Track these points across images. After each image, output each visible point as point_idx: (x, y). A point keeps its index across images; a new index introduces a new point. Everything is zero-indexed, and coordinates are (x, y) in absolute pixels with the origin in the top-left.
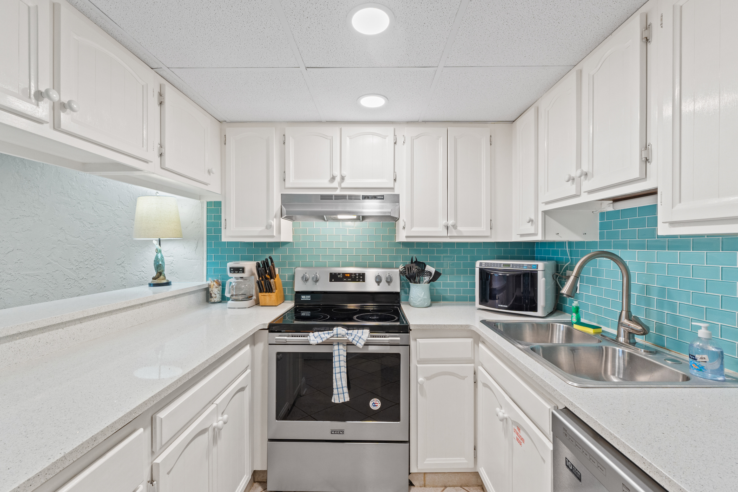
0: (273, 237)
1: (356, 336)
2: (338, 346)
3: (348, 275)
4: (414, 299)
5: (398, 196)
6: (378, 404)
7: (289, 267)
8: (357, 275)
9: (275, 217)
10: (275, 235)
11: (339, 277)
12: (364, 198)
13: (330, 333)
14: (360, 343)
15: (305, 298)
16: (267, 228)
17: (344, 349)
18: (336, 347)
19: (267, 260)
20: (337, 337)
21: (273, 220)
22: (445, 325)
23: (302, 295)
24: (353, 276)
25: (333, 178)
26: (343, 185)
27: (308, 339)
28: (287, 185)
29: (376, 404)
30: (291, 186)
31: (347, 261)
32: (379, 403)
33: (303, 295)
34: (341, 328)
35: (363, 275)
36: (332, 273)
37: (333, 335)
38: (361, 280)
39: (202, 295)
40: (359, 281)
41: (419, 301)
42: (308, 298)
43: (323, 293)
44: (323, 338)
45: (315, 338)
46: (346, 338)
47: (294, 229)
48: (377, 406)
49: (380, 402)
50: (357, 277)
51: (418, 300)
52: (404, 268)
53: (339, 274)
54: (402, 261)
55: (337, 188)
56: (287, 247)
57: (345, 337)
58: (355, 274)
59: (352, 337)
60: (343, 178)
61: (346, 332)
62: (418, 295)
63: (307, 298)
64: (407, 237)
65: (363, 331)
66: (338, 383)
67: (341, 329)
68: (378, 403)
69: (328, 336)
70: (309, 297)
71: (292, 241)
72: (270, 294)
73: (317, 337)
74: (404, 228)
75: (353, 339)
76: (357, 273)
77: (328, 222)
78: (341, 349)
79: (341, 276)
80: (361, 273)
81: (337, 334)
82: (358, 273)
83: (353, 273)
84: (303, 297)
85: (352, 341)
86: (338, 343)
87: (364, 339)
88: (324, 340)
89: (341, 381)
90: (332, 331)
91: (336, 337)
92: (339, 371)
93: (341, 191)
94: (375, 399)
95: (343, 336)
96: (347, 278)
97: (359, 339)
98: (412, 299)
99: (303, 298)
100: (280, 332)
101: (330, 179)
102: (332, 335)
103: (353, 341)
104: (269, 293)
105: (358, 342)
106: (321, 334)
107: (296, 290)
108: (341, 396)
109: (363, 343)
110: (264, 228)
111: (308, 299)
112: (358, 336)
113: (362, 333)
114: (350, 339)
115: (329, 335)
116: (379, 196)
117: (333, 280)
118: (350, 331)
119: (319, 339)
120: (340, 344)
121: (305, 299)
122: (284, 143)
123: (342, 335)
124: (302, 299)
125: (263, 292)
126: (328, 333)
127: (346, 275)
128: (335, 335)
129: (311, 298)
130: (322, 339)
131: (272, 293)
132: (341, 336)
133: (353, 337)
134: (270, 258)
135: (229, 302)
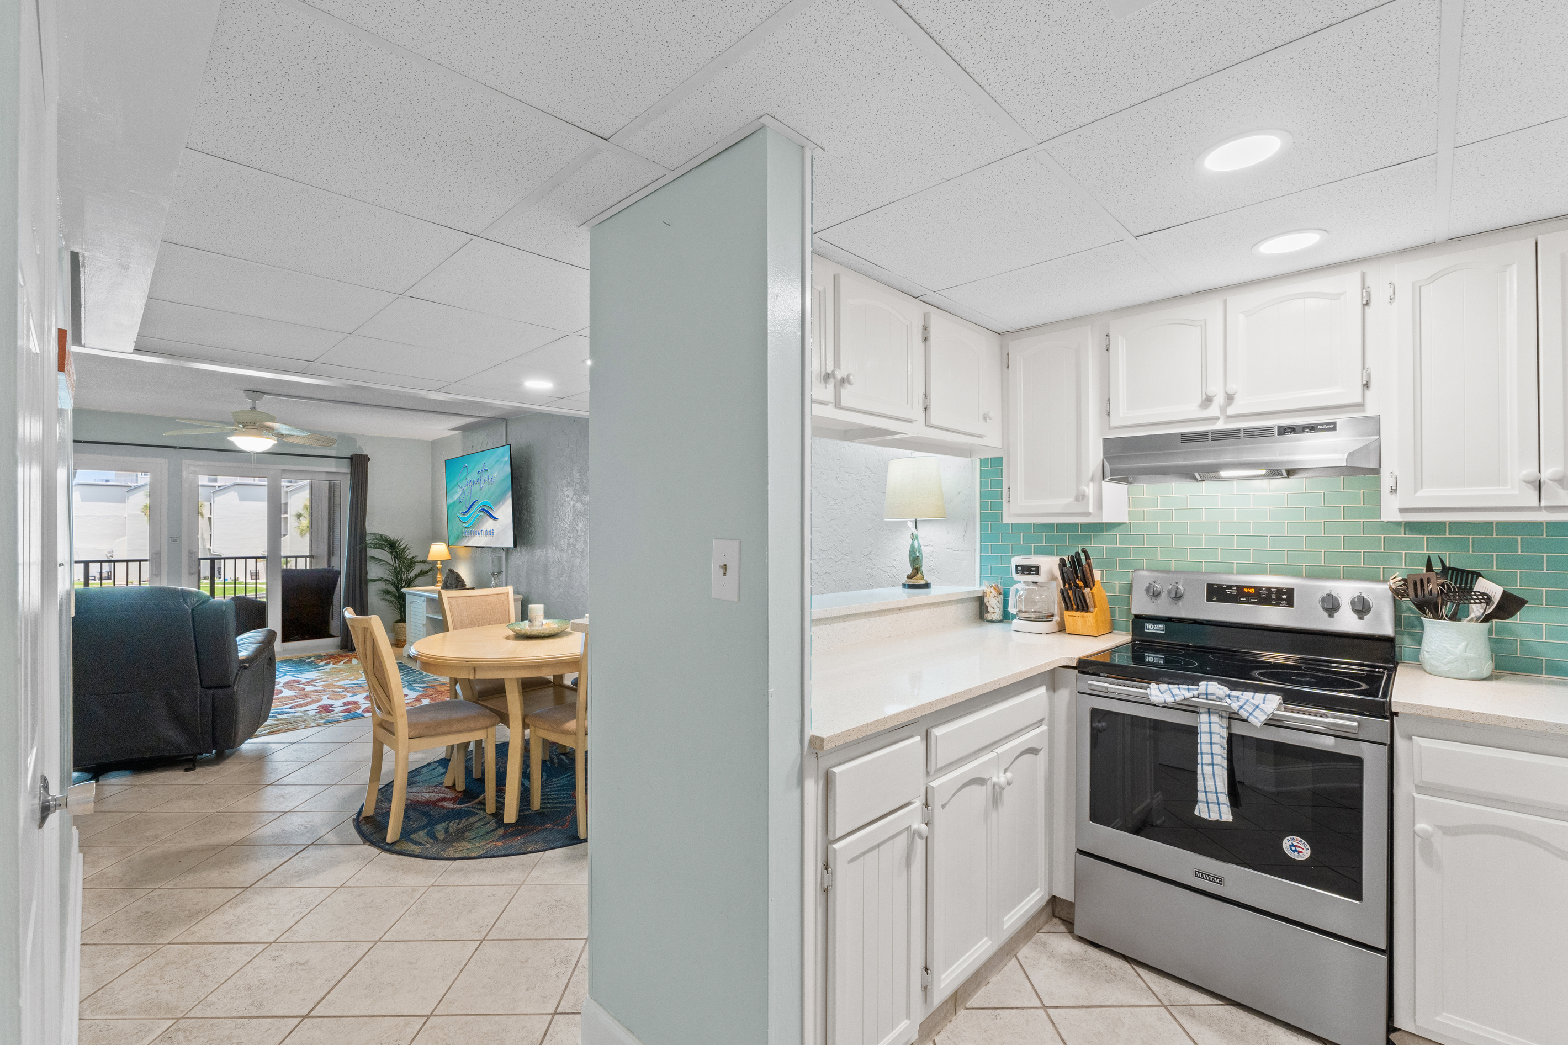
0: (1088, 514)
1: (1248, 703)
2: (1209, 716)
3: (1252, 591)
4: (1434, 656)
5: (1377, 420)
6: (1303, 849)
7: (1123, 569)
8: (1274, 591)
9: (1092, 480)
10: (1091, 511)
11: (1228, 593)
12: (1282, 430)
13: (1192, 689)
14: (1256, 718)
15: (1153, 628)
16: (1077, 499)
17: (1221, 723)
18: (1204, 717)
19: (1077, 554)
20: (1207, 699)
21: (1088, 486)
23: (1147, 623)
24: (1264, 594)
25: (1208, 400)
26: (1231, 411)
27: (1147, 694)
28: (1113, 424)
29: (1298, 849)
30: (1120, 424)
31: (1251, 562)
32: (1307, 849)
33: (1149, 623)
34: (1216, 683)
35: (1290, 592)
36: (1213, 585)
37: (1199, 695)
38: (1284, 603)
39: (973, 607)
40: (1278, 604)
41: (1449, 663)
42: (1160, 628)
43: (1192, 623)
44: (1177, 695)
45: (1162, 693)
46: (1226, 704)
47: (1132, 500)
48: (1302, 852)
49: (1308, 847)
50: (1274, 596)
51: (1446, 659)
52: (1403, 582)
53: (1230, 587)
55: (1218, 418)
56: (1117, 533)
57: (1225, 701)
58: (1269, 589)
59: (1238, 703)
60: (1230, 398)
61: (1227, 693)
62: (1444, 647)
63: (1158, 630)
64: (1402, 511)
65: (1265, 697)
66: (1206, 783)
67: (1215, 685)
68: (1302, 846)
69: (1188, 695)
70: (1162, 627)
71: (1128, 522)
72: (1083, 613)
73: (1165, 692)
74: (1394, 490)
75: (1241, 707)
76: (1273, 588)
77: (1204, 482)
78: (1215, 723)
79: (1234, 592)
80: (1283, 588)
81: (1207, 694)
82: (1275, 588)
83: (1265, 587)
84: (1150, 627)
85: (1239, 710)
86: (1209, 709)
87: (1266, 710)
88: (1178, 699)
89: (1213, 780)
90: (1197, 687)
91: (1204, 699)
92: (1210, 762)
93: (1225, 423)
94: (1295, 837)
95: (1220, 699)
96: (1249, 595)
97: (1254, 710)
98: (1427, 655)
99: (1149, 629)
100: (1099, 675)
101: (1202, 402)
102: (1196, 693)
103: (1241, 710)
104: (1081, 612)
105: (1251, 714)
106: (1172, 689)
107: (1135, 611)
108: (1214, 807)
109: (1263, 718)
110: (1072, 499)
111: (1158, 632)
112: (1254, 705)
113: (1264, 700)
114: (1235, 706)
115: (1189, 692)
116: (1322, 424)
117: (1215, 599)
118: (1234, 693)
119: (1169, 696)
120: (1213, 713)
121: (1154, 631)
122: (1108, 349)
123: (1218, 697)
124: (1146, 630)
125: (1072, 609)
126: (1188, 689)
127: (1246, 590)
128: (1203, 694)
129: (1166, 629)
130: (1173, 696)
131: (1087, 612)
132: (1214, 697)
133: (1241, 704)
134: (1084, 551)
135: (1015, 621)
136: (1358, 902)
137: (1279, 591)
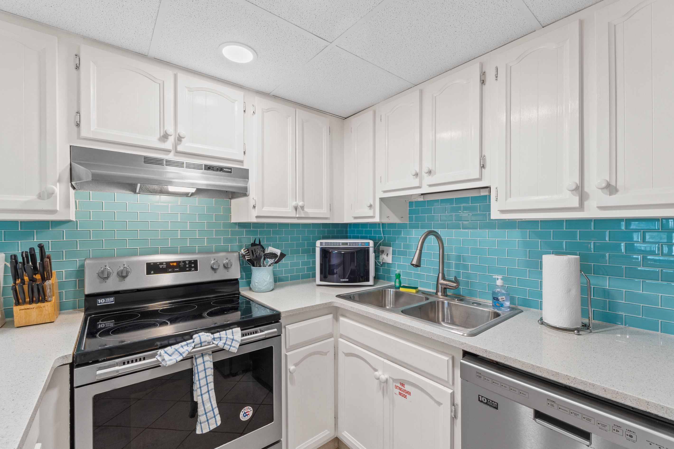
0: (54, 212)
1: (228, 339)
2: (203, 357)
3: (175, 264)
4: (259, 284)
5: (247, 171)
6: (249, 412)
7: (69, 259)
8: (187, 262)
9: (59, 180)
10: (58, 209)
11: (160, 267)
12: (207, 168)
13: (190, 343)
14: (234, 347)
15: (104, 301)
16: (40, 197)
17: (210, 360)
18: (200, 360)
19: (32, 250)
20: (201, 347)
21: (56, 186)
22: (312, 306)
23: (99, 298)
24: (182, 265)
25: (165, 137)
26: (180, 148)
27: (158, 361)
28: (83, 135)
29: (247, 414)
30: (89, 135)
31: (169, 246)
32: (251, 411)
33: (101, 298)
34: (203, 333)
35: (195, 262)
36: (150, 263)
37: (195, 346)
38: (193, 269)
40: (190, 270)
41: (265, 285)
42: (111, 300)
43: (136, 292)
44: (184, 353)
45: (170, 356)
46: (214, 345)
47: (78, 202)
48: (248, 414)
49: (252, 409)
50: (187, 266)
51: (264, 284)
52: (248, 252)
53: (161, 263)
54: (238, 244)
55: (169, 151)
56: (64, 229)
57: (212, 343)
58: (184, 262)
59: (221, 341)
60: (180, 139)
61: (213, 337)
62: (263, 279)
63: (108, 302)
64: (257, 217)
65: (232, 331)
66: (206, 407)
67: (209, 336)
68: (249, 411)
69: (190, 348)
70: (112, 299)
71: (74, 220)
72: (42, 305)
73: (173, 354)
74: (254, 207)
75: (225, 344)
76: (186, 261)
78: (207, 361)
79: (165, 266)
80: (192, 260)
81: (201, 343)
82: (188, 261)
83: (182, 261)
84: (101, 302)
85: (224, 347)
86: (202, 353)
87: (238, 340)
88: (184, 355)
89: (209, 402)
90: (192, 341)
91: (199, 347)
92: (207, 390)
93: (175, 155)
95: (209, 343)
96: (173, 267)
97: (232, 342)
98: (256, 284)
99: (101, 303)
101: (160, 137)
102: (193, 345)
103: (225, 346)
104: (37, 303)
105: (231, 346)
106: (178, 349)
107: (87, 291)
108: (212, 421)
109: (237, 346)
110: (33, 197)
111: (109, 303)
112: (230, 339)
113: (233, 333)
114: (221, 344)
115: (188, 346)
116: (226, 168)
117: (152, 272)
118: (217, 335)
119: (177, 356)
120: (206, 354)
121: (105, 304)
122: (77, 67)
123: (208, 343)
124: (98, 305)
125: (24, 303)
126: (187, 344)
127: (172, 264)
128: (198, 344)
129: (115, 300)
130: (181, 354)
131: (44, 302)
132: (206, 343)
133: (223, 341)
134: (41, 247)
136: (273, 423)
137: (190, 262)
